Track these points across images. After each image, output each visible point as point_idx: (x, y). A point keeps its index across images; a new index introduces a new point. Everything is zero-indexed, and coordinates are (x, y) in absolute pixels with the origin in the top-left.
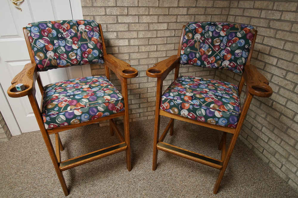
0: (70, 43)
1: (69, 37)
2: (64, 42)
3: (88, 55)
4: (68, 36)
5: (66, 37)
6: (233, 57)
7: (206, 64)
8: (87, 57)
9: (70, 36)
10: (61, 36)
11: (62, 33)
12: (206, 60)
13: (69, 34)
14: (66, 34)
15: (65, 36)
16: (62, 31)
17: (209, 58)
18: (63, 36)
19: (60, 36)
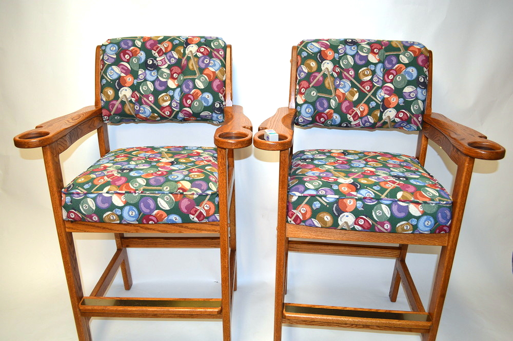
0: (165, 76)
1: (166, 65)
2: (154, 73)
3: (192, 101)
4: (164, 63)
5: (160, 66)
6: (401, 101)
7: (352, 119)
8: (190, 105)
9: (169, 63)
10: (153, 62)
11: (155, 58)
12: (350, 112)
13: (167, 60)
14: (161, 60)
15: (160, 63)
16: (157, 55)
17: (354, 107)
18: (155, 62)
19: (151, 62)
